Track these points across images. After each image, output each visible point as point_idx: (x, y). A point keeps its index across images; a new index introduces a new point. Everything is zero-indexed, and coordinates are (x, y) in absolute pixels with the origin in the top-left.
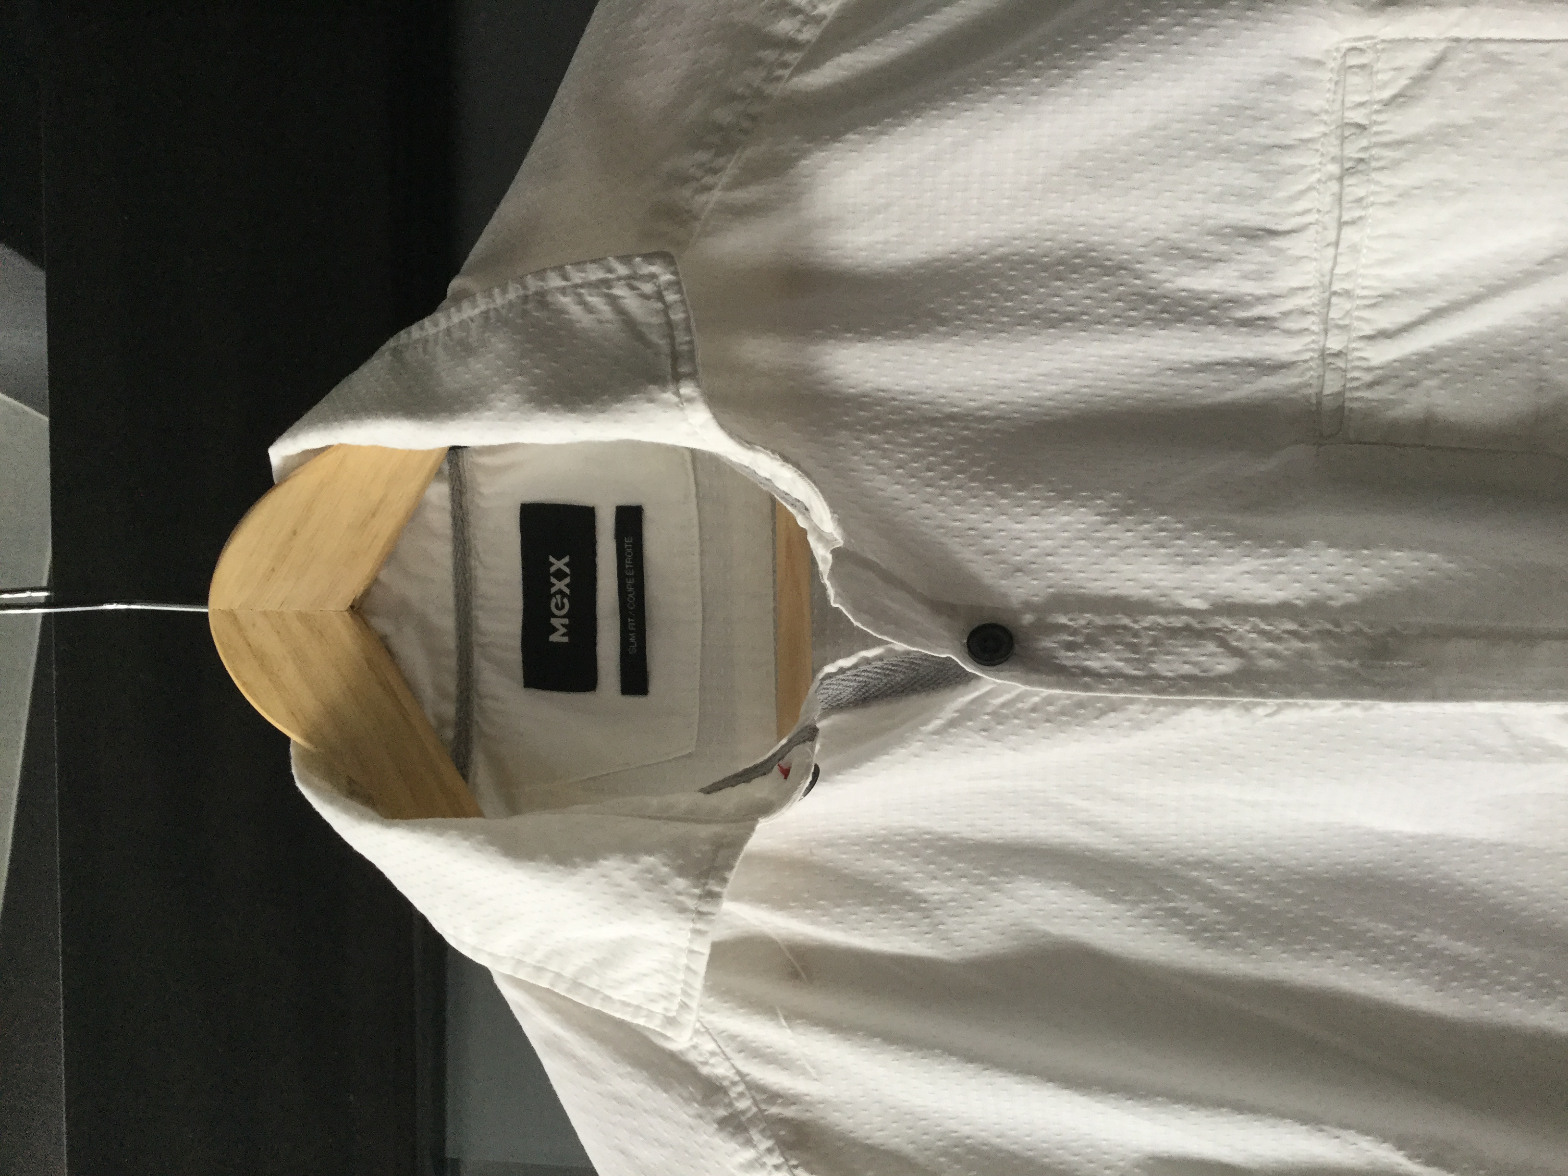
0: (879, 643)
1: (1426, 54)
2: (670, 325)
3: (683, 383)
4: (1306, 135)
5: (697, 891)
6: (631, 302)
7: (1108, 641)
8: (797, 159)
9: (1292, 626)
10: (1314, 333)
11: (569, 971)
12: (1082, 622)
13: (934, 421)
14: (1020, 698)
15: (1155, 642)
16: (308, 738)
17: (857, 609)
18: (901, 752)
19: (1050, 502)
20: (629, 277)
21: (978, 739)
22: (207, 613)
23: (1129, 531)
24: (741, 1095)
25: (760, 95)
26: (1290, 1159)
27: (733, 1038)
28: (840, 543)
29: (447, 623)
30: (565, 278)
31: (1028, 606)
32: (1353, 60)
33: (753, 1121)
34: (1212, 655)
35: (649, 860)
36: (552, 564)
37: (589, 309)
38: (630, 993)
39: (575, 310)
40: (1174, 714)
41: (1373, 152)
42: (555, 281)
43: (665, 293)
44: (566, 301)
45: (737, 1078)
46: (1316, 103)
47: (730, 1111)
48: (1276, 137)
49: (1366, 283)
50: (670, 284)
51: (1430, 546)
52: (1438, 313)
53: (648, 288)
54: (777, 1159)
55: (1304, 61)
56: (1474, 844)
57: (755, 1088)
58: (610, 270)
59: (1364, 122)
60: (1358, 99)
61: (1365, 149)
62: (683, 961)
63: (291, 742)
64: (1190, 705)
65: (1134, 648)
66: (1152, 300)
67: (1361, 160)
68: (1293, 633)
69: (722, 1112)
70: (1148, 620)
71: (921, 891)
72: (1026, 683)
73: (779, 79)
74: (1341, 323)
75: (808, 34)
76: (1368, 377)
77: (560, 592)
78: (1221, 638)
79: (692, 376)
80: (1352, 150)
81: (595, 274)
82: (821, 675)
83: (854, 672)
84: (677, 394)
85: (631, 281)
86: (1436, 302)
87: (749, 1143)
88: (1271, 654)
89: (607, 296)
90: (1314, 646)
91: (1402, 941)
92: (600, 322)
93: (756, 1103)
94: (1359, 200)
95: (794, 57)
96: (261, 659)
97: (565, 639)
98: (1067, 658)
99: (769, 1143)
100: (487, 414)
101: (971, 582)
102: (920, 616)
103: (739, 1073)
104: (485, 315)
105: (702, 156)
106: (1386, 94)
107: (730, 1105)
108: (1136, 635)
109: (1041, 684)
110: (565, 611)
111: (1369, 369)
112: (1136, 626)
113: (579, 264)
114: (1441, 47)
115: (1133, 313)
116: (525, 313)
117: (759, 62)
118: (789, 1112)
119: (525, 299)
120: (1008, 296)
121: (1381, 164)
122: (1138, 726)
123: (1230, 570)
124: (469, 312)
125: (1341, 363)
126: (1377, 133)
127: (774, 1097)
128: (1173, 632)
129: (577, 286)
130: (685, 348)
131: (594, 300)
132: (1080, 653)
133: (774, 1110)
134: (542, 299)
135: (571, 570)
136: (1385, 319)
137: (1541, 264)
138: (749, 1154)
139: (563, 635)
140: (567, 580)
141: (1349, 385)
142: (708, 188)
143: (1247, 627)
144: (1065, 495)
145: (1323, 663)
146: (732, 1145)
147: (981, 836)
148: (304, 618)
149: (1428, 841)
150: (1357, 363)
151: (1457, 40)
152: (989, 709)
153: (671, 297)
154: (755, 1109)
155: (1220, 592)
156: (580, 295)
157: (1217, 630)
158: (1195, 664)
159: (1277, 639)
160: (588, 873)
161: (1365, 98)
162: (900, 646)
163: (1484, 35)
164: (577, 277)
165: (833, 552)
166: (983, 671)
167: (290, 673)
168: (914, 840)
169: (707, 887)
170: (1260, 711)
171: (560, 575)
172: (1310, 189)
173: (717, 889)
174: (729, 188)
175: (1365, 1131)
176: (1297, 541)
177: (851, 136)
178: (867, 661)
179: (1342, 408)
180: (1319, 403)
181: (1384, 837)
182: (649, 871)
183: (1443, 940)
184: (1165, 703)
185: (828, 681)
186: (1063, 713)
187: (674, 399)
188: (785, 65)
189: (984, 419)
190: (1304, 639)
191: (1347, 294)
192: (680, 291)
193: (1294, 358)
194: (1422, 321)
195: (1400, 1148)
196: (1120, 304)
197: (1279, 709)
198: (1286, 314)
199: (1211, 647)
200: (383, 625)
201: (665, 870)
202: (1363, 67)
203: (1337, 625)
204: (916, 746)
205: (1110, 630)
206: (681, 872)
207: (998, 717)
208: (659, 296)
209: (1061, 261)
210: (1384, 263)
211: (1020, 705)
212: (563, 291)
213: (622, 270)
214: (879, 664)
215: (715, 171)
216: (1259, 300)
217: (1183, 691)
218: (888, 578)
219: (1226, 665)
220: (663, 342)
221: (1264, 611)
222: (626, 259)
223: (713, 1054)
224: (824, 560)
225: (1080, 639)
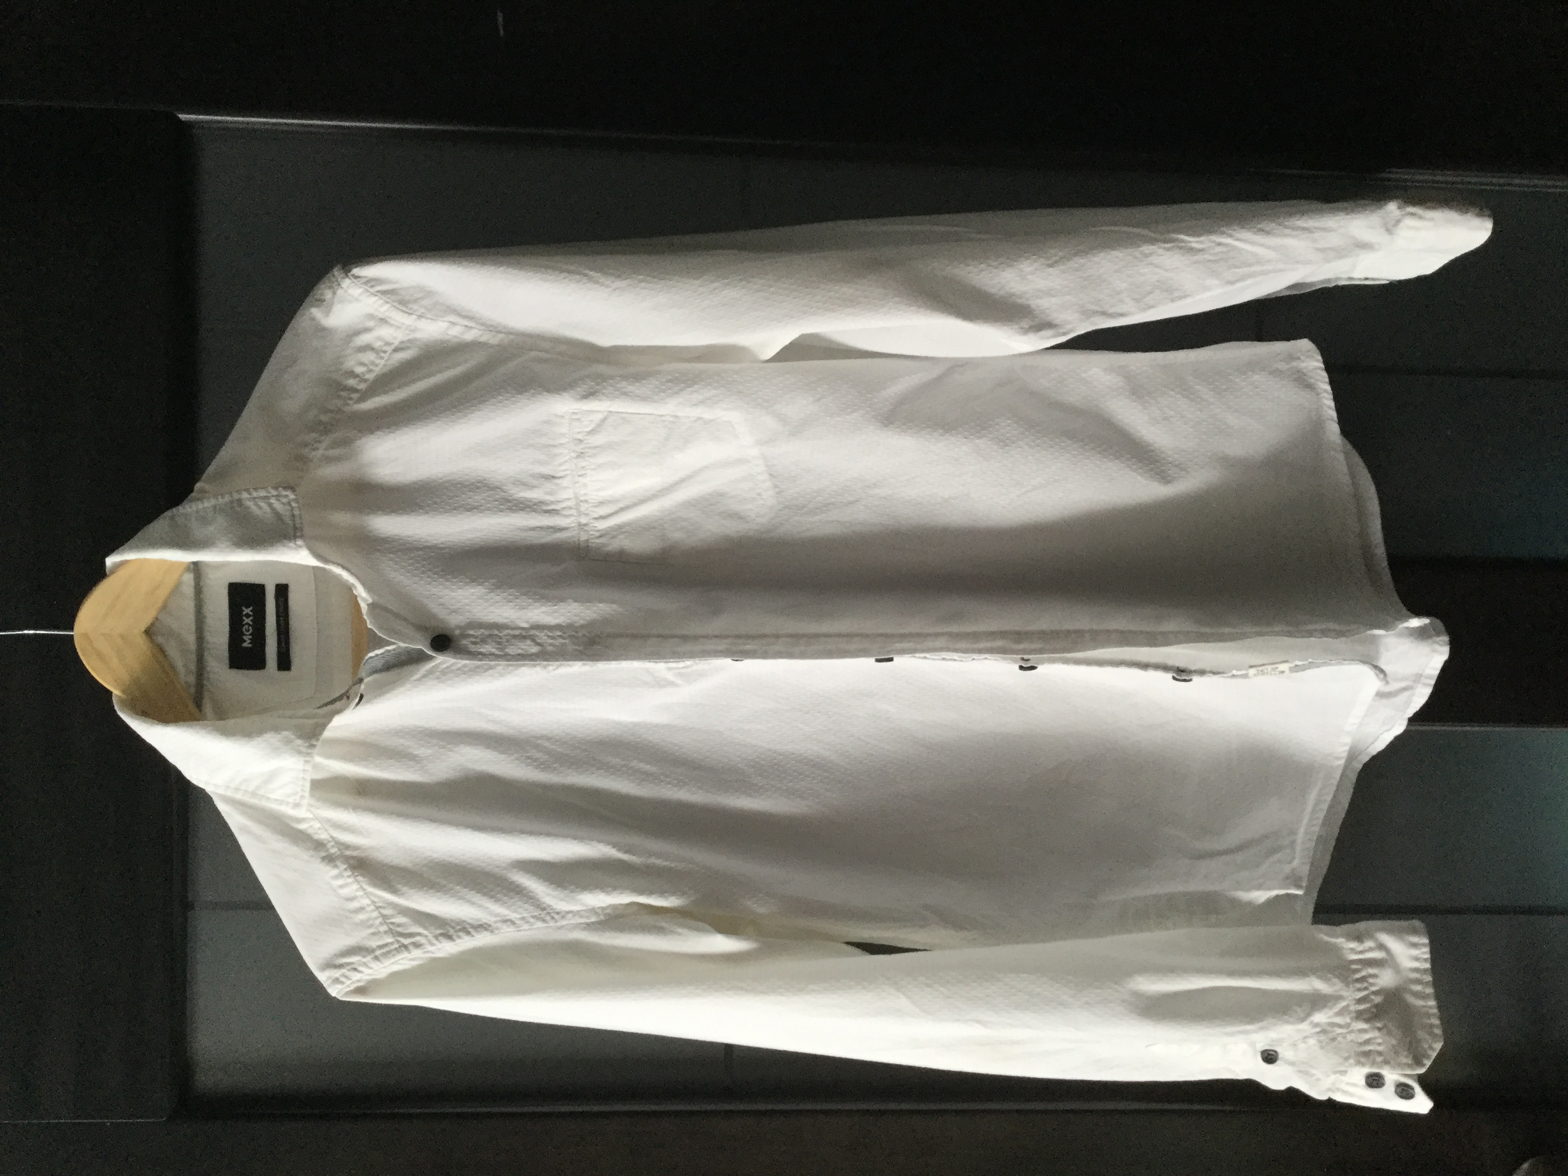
0: (393, 644)
1: (600, 416)
2: (293, 516)
3: (297, 539)
4: (562, 442)
5: (307, 744)
6: (277, 505)
7: (489, 640)
8: (356, 440)
9: (559, 633)
10: (574, 516)
11: (251, 788)
12: (480, 633)
13: (418, 549)
14: (453, 665)
15: (508, 641)
16: (124, 692)
17: (381, 628)
18: (402, 689)
19: (466, 584)
20: (277, 496)
21: (435, 682)
22: (73, 635)
23: (498, 595)
24: (333, 847)
25: (339, 411)
26: (572, 856)
27: (328, 820)
28: (370, 601)
29: (191, 639)
30: (250, 494)
31: (458, 627)
32: (575, 417)
33: (337, 858)
34: (529, 645)
35: (286, 733)
36: (243, 611)
37: (260, 508)
38: (278, 795)
39: (254, 508)
40: (516, 670)
41: (586, 450)
42: (245, 495)
43: (292, 503)
44: (250, 504)
45: (331, 839)
46: (564, 430)
47: (327, 853)
48: (552, 442)
49: (593, 497)
50: (293, 500)
51: (613, 602)
52: (622, 510)
53: (285, 500)
54: (349, 873)
55: (556, 416)
56: (656, 726)
57: (338, 843)
58: (269, 493)
59: (582, 439)
60: (578, 430)
61: (582, 449)
62: (301, 775)
63: (113, 695)
64: (523, 665)
65: (499, 643)
66: (509, 501)
67: (582, 453)
68: (560, 636)
69: (323, 854)
70: (506, 632)
71: (416, 753)
72: (455, 658)
73: (348, 405)
74: (586, 512)
75: (362, 386)
76: (598, 534)
77: (247, 624)
78: (533, 639)
79: (302, 537)
80: (579, 448)
81: (262, 493)
82: (367, 658)
83: (382, 656)
84: (295, 544)
85: (278, 497)
86: (621, 505)
87: (336, 866)
88: (551, 645)
89: (268, 503)
90: (567, 641)
91: (624, 766)
92: (265, 513)
93: (339, 850)
94: (583, 467)
95: (355, 396)
96: (100, 656)
97: (250, 645)
98: (473, 648)
99: (345, 866)
100: (215, 549)
101: (434, 616)
102: (409, 631)
103: (331, 837)
104: (215, 507)
105: (314, 435)
106: (588, 429)
107: (327, 850)
108: (501, 638)
109: (461, 659)
110: (249, 633)
111: (599, 531)
112: (501, 635)
113: (255, 489)
114: (605, 414)
115: (502, 507)
116: (232, 508)
117: (339, 397)
118: (355, 854)
119: (232, 502)
120: (450, 498)
121: (588, 455)
122: (501, 675)
123: (537, 611)
124: (207, 504)
125: (586, 528)
126: (587, 443)
127: (348, 847)
128: (515, 637)
129: (255, 498)
130: (300, 525)
131: (262, 504)
132: (478, 646)
133: (348, 853)
134: (239, 501)
135: (253, 614)
136: (602, 511)
137: (658, 491)
138: (335, 872)
139: (250, 643)
140: (251, 618)
141: (590, 537)
142: (317, 449)
143: (543, 634)
144: (473, 581)
145: (571, 648)
146: (328, 868)
147: (446, 728)
148: (122, 637)
149: (636, 725)
150: (592, 528)
151: (611, 412)
152: (439, 670)
153: (294, 504)
154: (339, 852)
155: (533, 620)
156: (256, 502)
157: (531, 635)
158: (522, 649)
159: (553, 638)
160: (259, 740)
161: (580, 430)
162: (402, 645)
163: (620, 410)
164: (255, 494)
165: (368, 605)
166: (437, 654)
167: (115, 662)
168: (414, 731)
169: (311, 743)
170: (551, 668)
171: (248, 616)
172: (566, 461)
173: (314, 743)
174: (326, 449)
175: (599, 841)
176: (562, 600)
177: (378, 433)
178: (389, 651)
179: (588, 546)
180: (579, 544)
181: (620, 723)
182: (286, 737)
183: (642, 765)
184: (511, 665)
185: (370, 660)
186: (470, 670)
187: (294, 546)
188: (350, 399)
189: (441, 549)
190: (564, 639)
191: (586, 501)
192: (298, 502)
193: (568, 526)
194: (615, 513)
195: (614, 847)
196: (496, 503)
197: (558, 667)
198: (564, 508)
199: (529, 642)
200: (160, 640)
201: (293, 737)
202: (578, 419)
203: (577, 632)
204: (408, 686)
205: (490, 636)
206: (300, 737)
207: (444, 673)
208: (289, 503)
209: (473, 484)
210: (598, 490)
211: (453, 668)
212: (249, 500)
213: (275, 493)
214: (394, 652)
215: (320, 442)
216: (552, 503)
217: (518, 660)
218: (397, 616)
219: (535, 649)
220: (290, 522)
221: (550, 628)
222: (276, 488)
223: (319, 829)
224: (364, 608)
225: (478, 640)
